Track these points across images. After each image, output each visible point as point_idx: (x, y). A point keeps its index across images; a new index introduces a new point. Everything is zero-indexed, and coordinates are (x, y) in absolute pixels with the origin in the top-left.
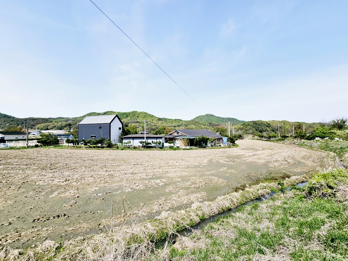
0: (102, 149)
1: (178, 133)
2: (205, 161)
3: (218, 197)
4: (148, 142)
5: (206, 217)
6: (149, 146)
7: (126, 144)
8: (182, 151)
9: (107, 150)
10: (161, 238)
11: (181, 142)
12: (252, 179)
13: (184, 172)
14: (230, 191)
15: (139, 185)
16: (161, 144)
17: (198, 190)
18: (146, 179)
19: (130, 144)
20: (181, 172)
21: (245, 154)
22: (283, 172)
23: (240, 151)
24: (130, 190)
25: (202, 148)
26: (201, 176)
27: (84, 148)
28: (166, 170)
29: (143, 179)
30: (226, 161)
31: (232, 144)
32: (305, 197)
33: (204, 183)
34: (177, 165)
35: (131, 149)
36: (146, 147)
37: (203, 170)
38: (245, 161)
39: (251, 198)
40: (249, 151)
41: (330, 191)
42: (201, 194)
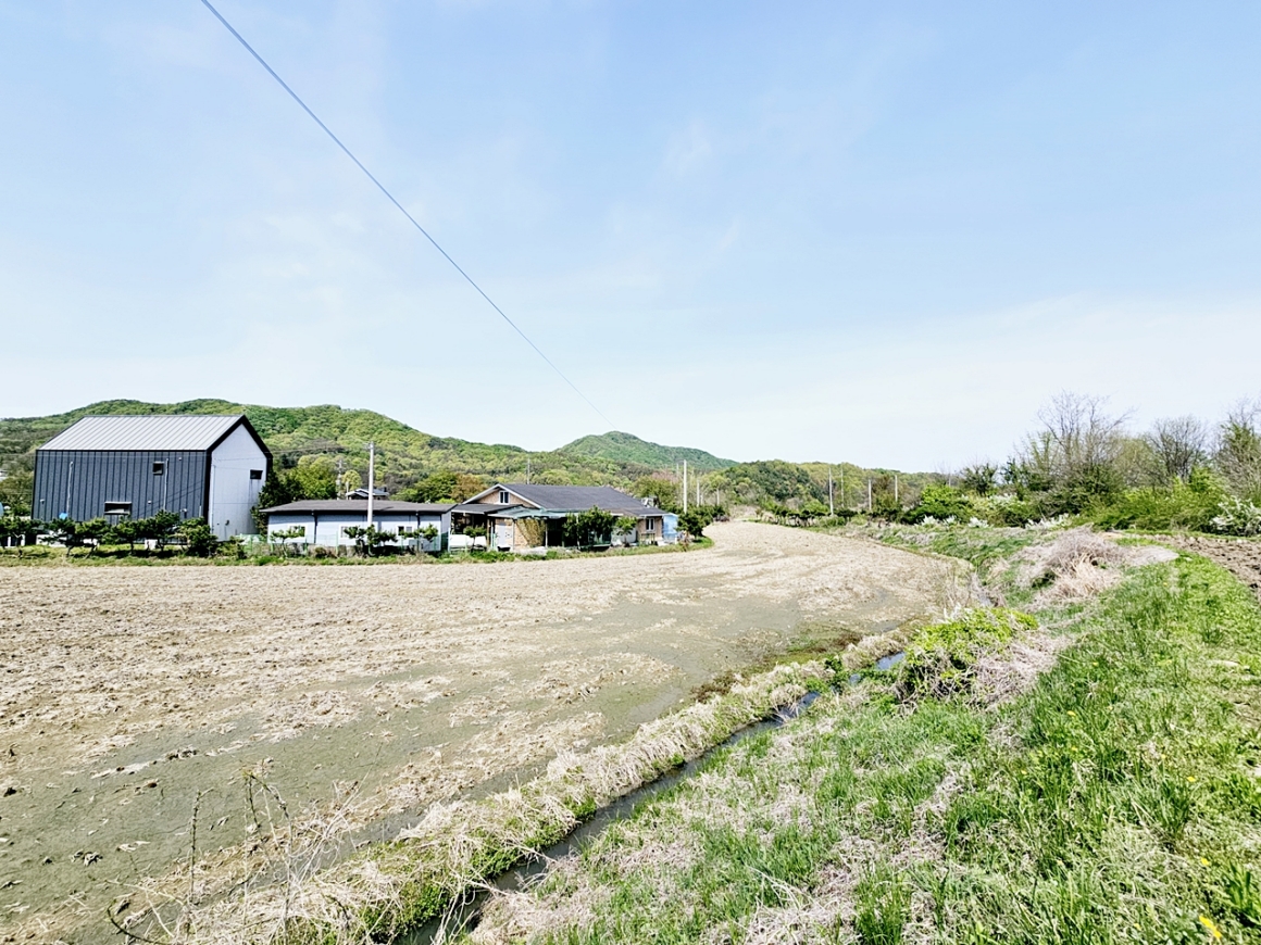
0: (165, 561)
1: (505, 496)
2: (603, 598)
3: (644, 726)
4: (383, 531)
5: (600, 803)
6: (386, 546)
7: (284, 537)
8: (518, 564)
9: (187, 568)
10: (421, 915)
11: (517, 531)
12: (751, 653)
13: (526, 641)
14: (681, 701)
15: (336, 710)
16: (438, 540)
17: (572, 705)
18: (368, 681)
19: (300, 540)
20: (513, 645)
21: (731, 569)
22: (839, 626)
23: (716, 561)
24: (289, 732)
25: (592, 553)
26: (587, 654)
27: (64, 558)
28: (453, 640)
29: (355, 681)
30: (671, 597)
31: (693, 537)
32: (896, 701)
33: (597, 678)
34: (498, 617)
35: (305, 561)
36: (373, 549)
37: (592, 631)
38: (731, 594)
39: (747, 717)
40: (745, 562)
41: (957, 674)
42: (584, 722)
